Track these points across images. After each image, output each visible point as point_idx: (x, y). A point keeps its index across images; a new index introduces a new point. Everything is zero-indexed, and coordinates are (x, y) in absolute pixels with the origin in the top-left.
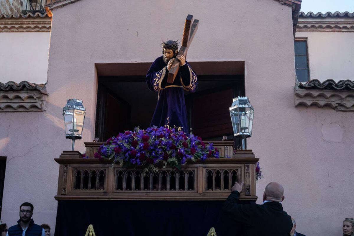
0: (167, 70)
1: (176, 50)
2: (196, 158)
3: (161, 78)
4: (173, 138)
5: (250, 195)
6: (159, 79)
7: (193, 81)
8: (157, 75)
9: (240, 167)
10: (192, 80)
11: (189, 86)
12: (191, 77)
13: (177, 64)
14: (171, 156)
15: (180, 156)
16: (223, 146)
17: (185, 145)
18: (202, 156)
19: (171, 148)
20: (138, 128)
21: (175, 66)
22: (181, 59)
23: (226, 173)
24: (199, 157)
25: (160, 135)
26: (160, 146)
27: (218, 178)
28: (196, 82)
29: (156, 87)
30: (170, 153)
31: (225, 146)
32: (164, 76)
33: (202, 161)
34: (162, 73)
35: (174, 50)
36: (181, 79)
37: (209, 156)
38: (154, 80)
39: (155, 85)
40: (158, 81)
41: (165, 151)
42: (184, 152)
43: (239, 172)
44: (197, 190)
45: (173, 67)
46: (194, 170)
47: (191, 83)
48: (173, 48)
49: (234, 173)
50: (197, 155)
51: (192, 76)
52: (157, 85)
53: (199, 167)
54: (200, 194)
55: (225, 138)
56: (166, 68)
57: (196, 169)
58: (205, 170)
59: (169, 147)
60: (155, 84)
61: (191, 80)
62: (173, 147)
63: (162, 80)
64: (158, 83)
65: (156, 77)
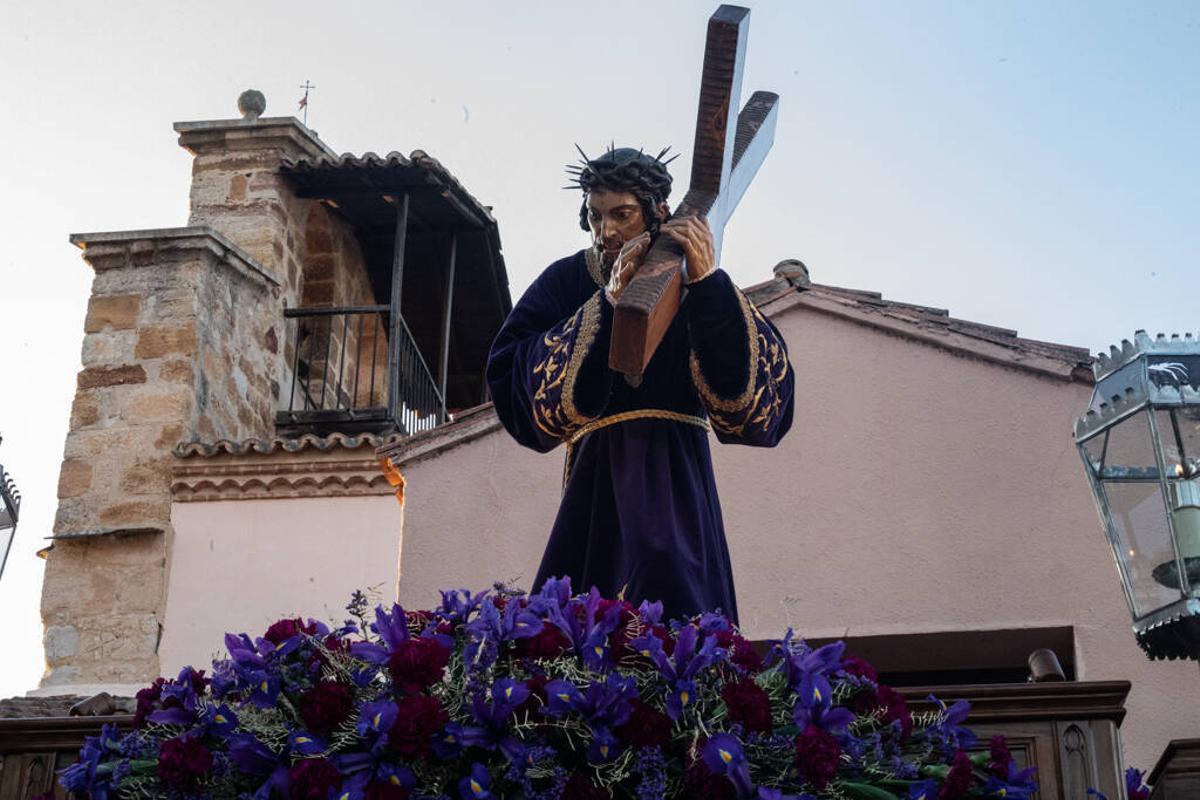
0: (604, 302)
3: (571, 351)
4: (646, 653)
6: (561, 359)
7: (767, 369)
8: (548, 342)
10: (761, 365)
11: (745, 400)
12: (754, 346)
13: (669, 267)
16: (1045, 727)
17: (748, 710)
19: (625, 737)
21: (657, 273)
22: (687, 236)
26: (533, 717)
28: (780, 379)
29: (547, 414)
31: (1063, 726)
32: (590, 339)
34: (577, 330)
35: (648, 196)
36: (695, 364)
38: (536, 370)
39: (538, 403)
40: (559, 371)
42: (736, 760)
45: (644, 276)
47: (752, 382)
51: (761, 341)
52: (554, 397)
55: (1047, 662)
56: (603, 296)
59: (616, 732)
60: (540, 395)
61: (753, 362)
62: (644, 727)
63: (580, 363)
64: (559, 389)
65: (546, 352)
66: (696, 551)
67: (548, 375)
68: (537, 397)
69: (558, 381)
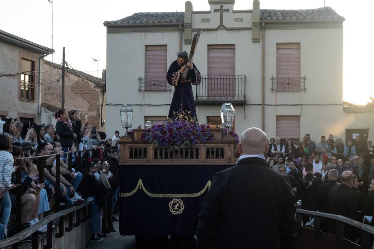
0: (180, 73)
1: (186, 58)
2: (200, 141)
3: (177, 78)
5: (231, 162)
8: (174, 75)
9: (226, 146)
10: (197, 79)
11: (195, 83)
14: (186, 140)
15: (191, 141)
16: (216, 132)
17: (194, 134)
18: (203, 140)
22: (189, 65)
23: (217, 149)
24: (202, 140)
27: (213, 153)
29: (174, 84)
30: (185, 139)
32: (179, 77)
33: (204, 143)
34: (177, 75)
36: (190, 77)
37: (208, 139)
38: (172, 79)
40: (175, 80)
41: (182, 138)
43: (225, 149)
44: (201, 159)
46: (199, 148)
47: (196, 81)
49: (222, 149)
53: (202, 145)
54: (202, 161)
56: (180, 71)
57: (200, 147)
58: (205, 147)
60: (173, 82)
63: (178, 80)
64: (175, 82)
65: (174, 77)
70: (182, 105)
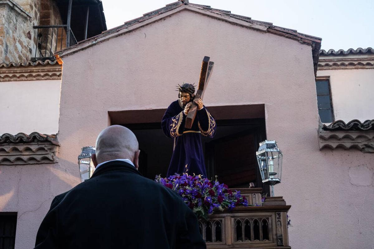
0: (183, 114)
1: (193, 94)
2: (223, 207)
3: (178, 123)
4: (198, 186)
5: (283, 246)
6: (176, 124)
7: (212, 125)
8: (173, 120)
9: (271, 216)
10: (211, 125)
11: (208, 131)
12: (210, 122)
13: (195, 109)
14: (197, 205)
15: (206, 205)
16: (251, 194)
17: (211, 193)
18: (229, 205)
19: (196, 197)
20: (159, 176)
21: (193, 110)
22: (198, 102)
23: (256, 222)
24: (227, 206)
25: (184, 183)
26: (184, 195)
27: (248, 229)
28: (214, 127)
29: (173, 133)
30: (196, 202)
31: (253, 194)
32: (181, 121)
33: (230, 210)
34: (179, 118)
35: (191, 93)
36: (199, 124)
37: (237, 204)
38: (171, 125)
39: (171, 131)
40: (175, 126)
41: (190, 200)
42: (210, 200)
43: (270, 221)
44: (226, 240)
45: (191, 111)
46: (221, 221)
47: (209, 128)
48: (190, 91)
49: (265, 222)
50: (224, 204)
51: (211, 120)
52: (175, 131)
53: (227, 216)
54: (229, 245)
55: (252, 185)
56: (183, 112)
57: (223, 219)
58: (233, 219)
59: (195, 196)
60: (172, 130)
61: (210, 125)
62: (198, 196)
63: (179, 126)
65: (173, 122)
66: (199, 157)
67: (173, 127)
68: (171, 130)
69: (175, 128)
70: (186, 166)
